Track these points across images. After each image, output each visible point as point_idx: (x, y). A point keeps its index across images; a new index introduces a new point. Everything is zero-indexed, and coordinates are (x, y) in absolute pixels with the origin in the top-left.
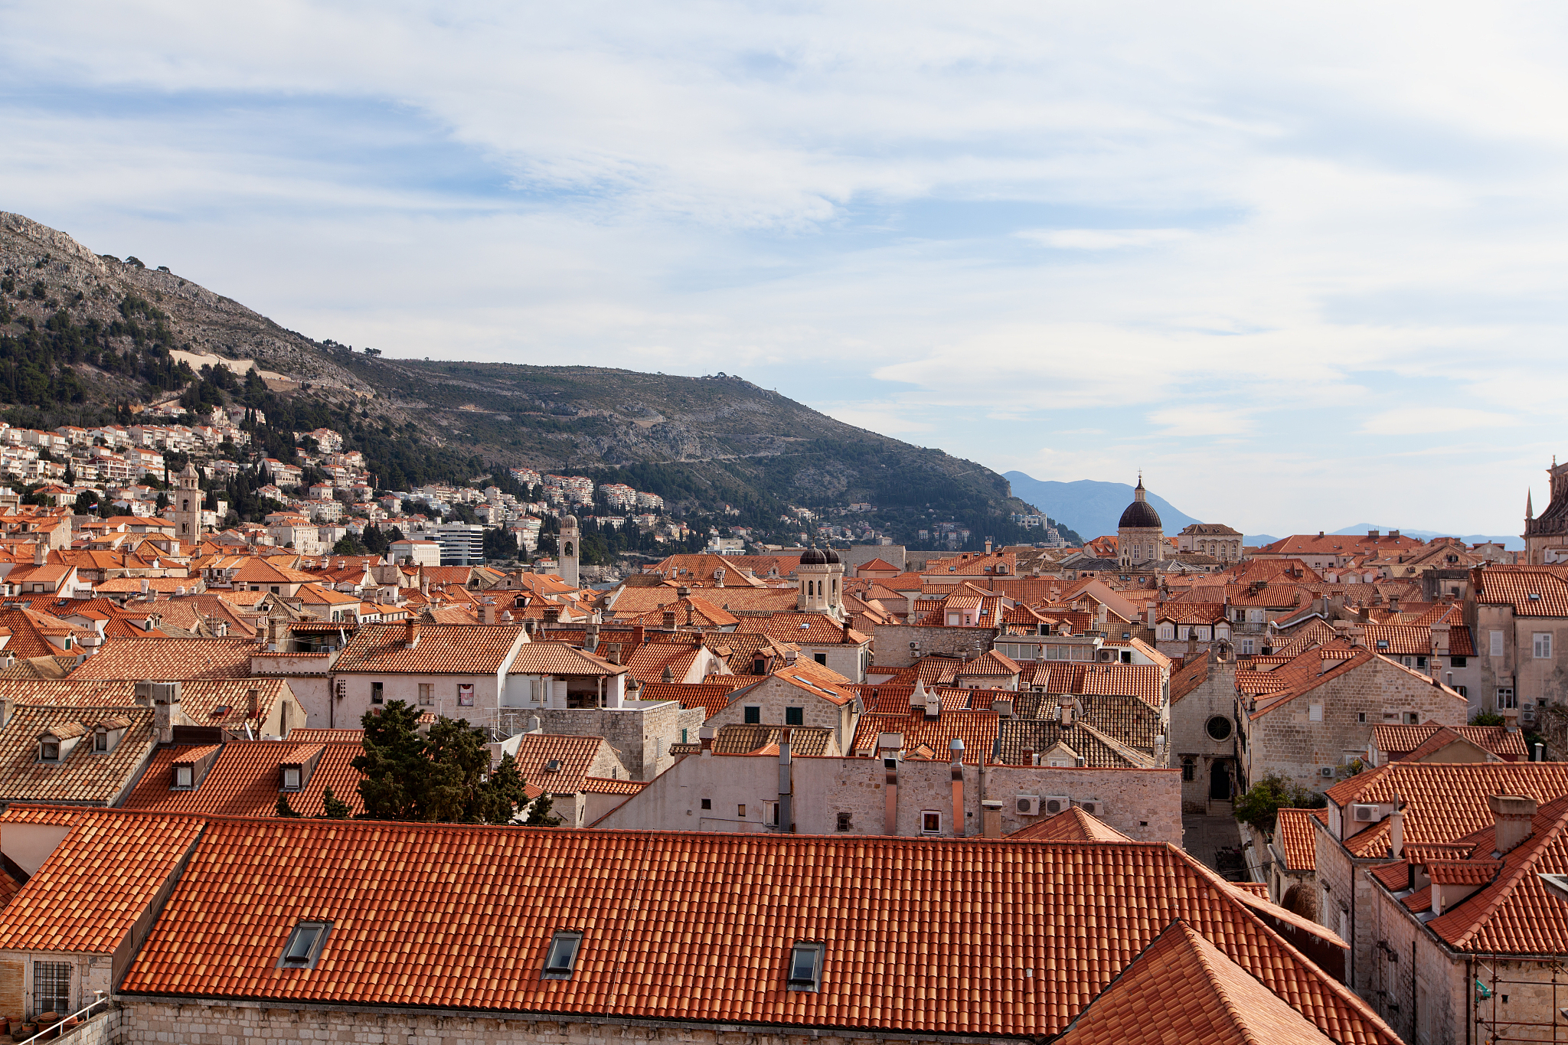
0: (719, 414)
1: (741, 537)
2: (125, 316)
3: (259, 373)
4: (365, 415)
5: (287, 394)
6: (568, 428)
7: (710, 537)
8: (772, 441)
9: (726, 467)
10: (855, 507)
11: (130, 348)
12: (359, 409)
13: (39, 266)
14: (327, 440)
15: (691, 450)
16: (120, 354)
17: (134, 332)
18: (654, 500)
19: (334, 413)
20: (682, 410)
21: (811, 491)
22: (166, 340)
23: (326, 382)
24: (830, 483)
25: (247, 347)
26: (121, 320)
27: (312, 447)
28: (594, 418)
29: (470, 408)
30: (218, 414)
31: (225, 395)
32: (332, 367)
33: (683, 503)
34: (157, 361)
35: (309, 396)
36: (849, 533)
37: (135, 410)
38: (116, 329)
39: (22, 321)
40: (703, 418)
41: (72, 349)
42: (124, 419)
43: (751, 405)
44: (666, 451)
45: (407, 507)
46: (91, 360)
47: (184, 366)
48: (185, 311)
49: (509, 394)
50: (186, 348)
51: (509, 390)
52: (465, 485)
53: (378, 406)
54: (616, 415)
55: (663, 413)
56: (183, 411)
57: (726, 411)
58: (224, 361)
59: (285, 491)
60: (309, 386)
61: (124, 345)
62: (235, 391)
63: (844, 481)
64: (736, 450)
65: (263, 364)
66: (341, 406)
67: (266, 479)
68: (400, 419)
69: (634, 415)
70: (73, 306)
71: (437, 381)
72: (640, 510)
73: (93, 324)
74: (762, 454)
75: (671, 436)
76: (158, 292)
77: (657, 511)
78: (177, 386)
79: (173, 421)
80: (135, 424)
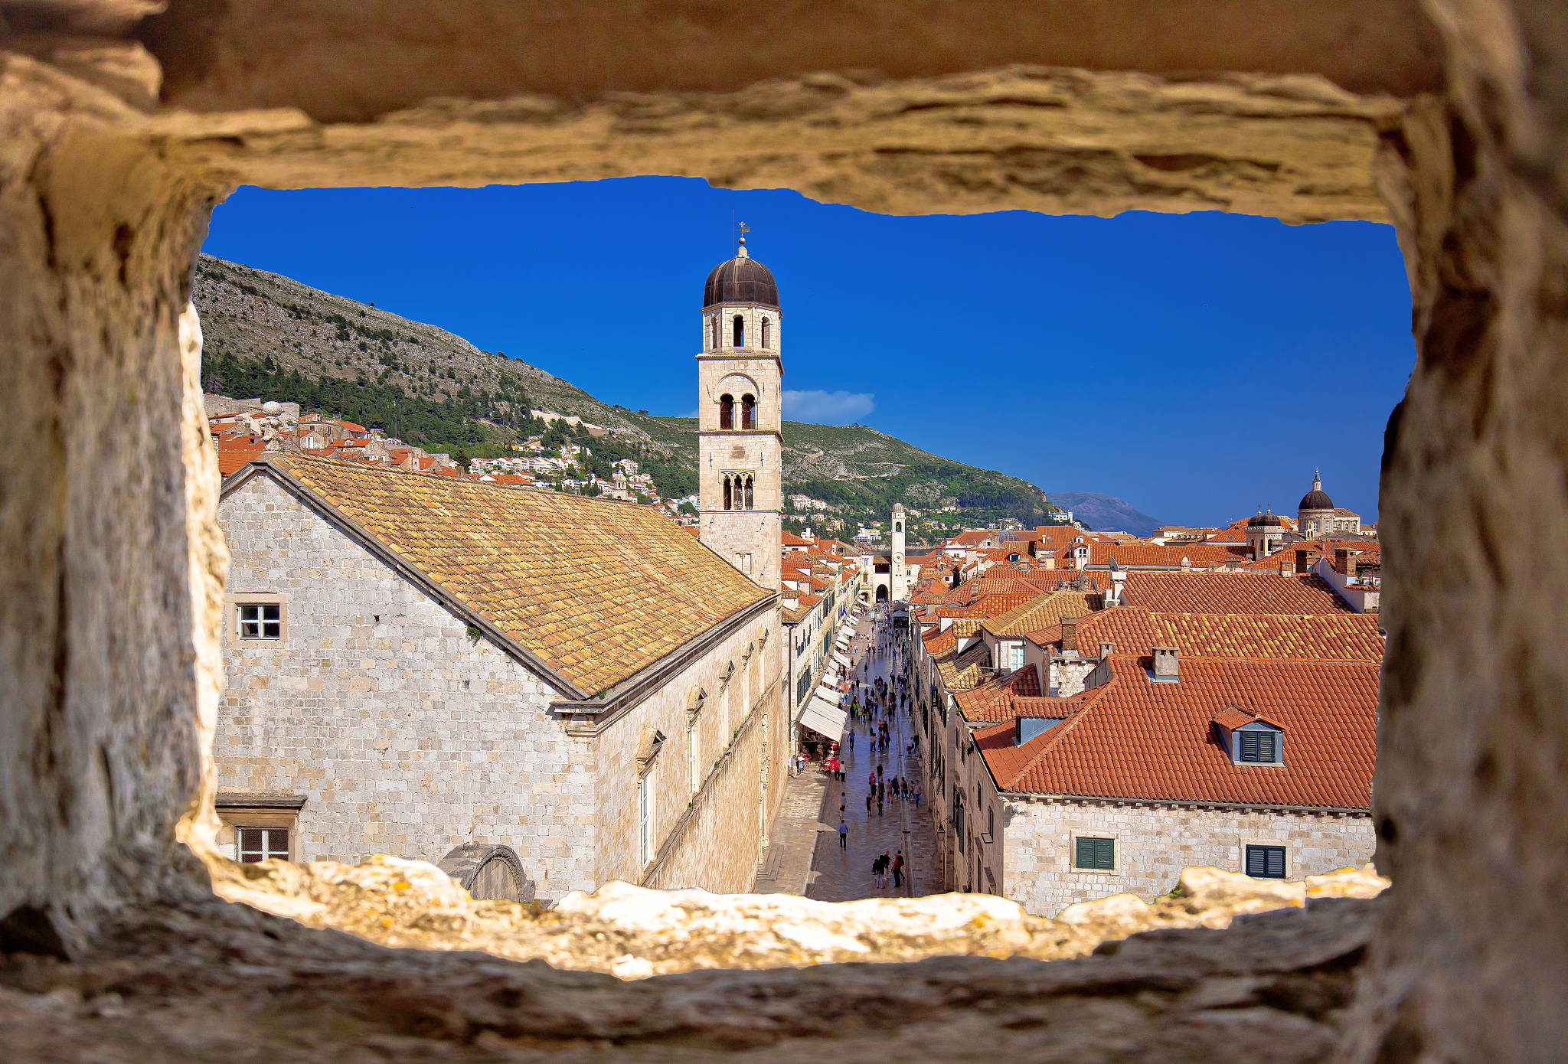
0: (857, 450)
1: (877, 528)
2: (503, 389)
3: (584, 425)
4: (648, 451)
5: (601, 438)
7: (859, 528)
8: (891, 467)
9: (863, 484)
10: (946, 509)
11: (508, 410)
12: (644, 447)
13: (450, 358)
14: (628, 464)
15: (843, 473)
16: (502, 412)
18: (821, 505)
19: (630, 450)
21: (917, 498)
22: (526, 406)
23: (623, 430)
24: (929, 493)
25: (573, 409)
26: (500, 391)
30: (564, 450)
31: (567, 439)
32: (624, 421)
33: (841, 506)
34: (524, 416)
35: (614, 439)
36: (943, 525)
37: (514, 448)
38: (498, 397)
39: (443, 392)
40: (845, 453)
41: (475, 410)
42: (510, 454)
43: (876, 444)
44: (827, 474)
45: (680, 507)
46: (487, 416)
47: (540, 420)
48: (535, 386)
50: (540, 409)
53: (653, 446)
55: (822, 449)
56: (543, 448)
57: (861, 449)
58: (563, 417)
60: (613, 433)
61: (504, 407)
62: (571, 435)
63: (938, 492)
64: (870, 472)
65: (585, 419)
66: (634, 445)
68: (668, 454)
69: (807, 451)
70: (472, 383)
72: (814, 511)
73: (485, 394)
74: (885, 475)
75: (829, 464)
76: (518, 374)
77: (825, 512)
78: (538, 433)
79: (537, 455)
80: (515, 457)
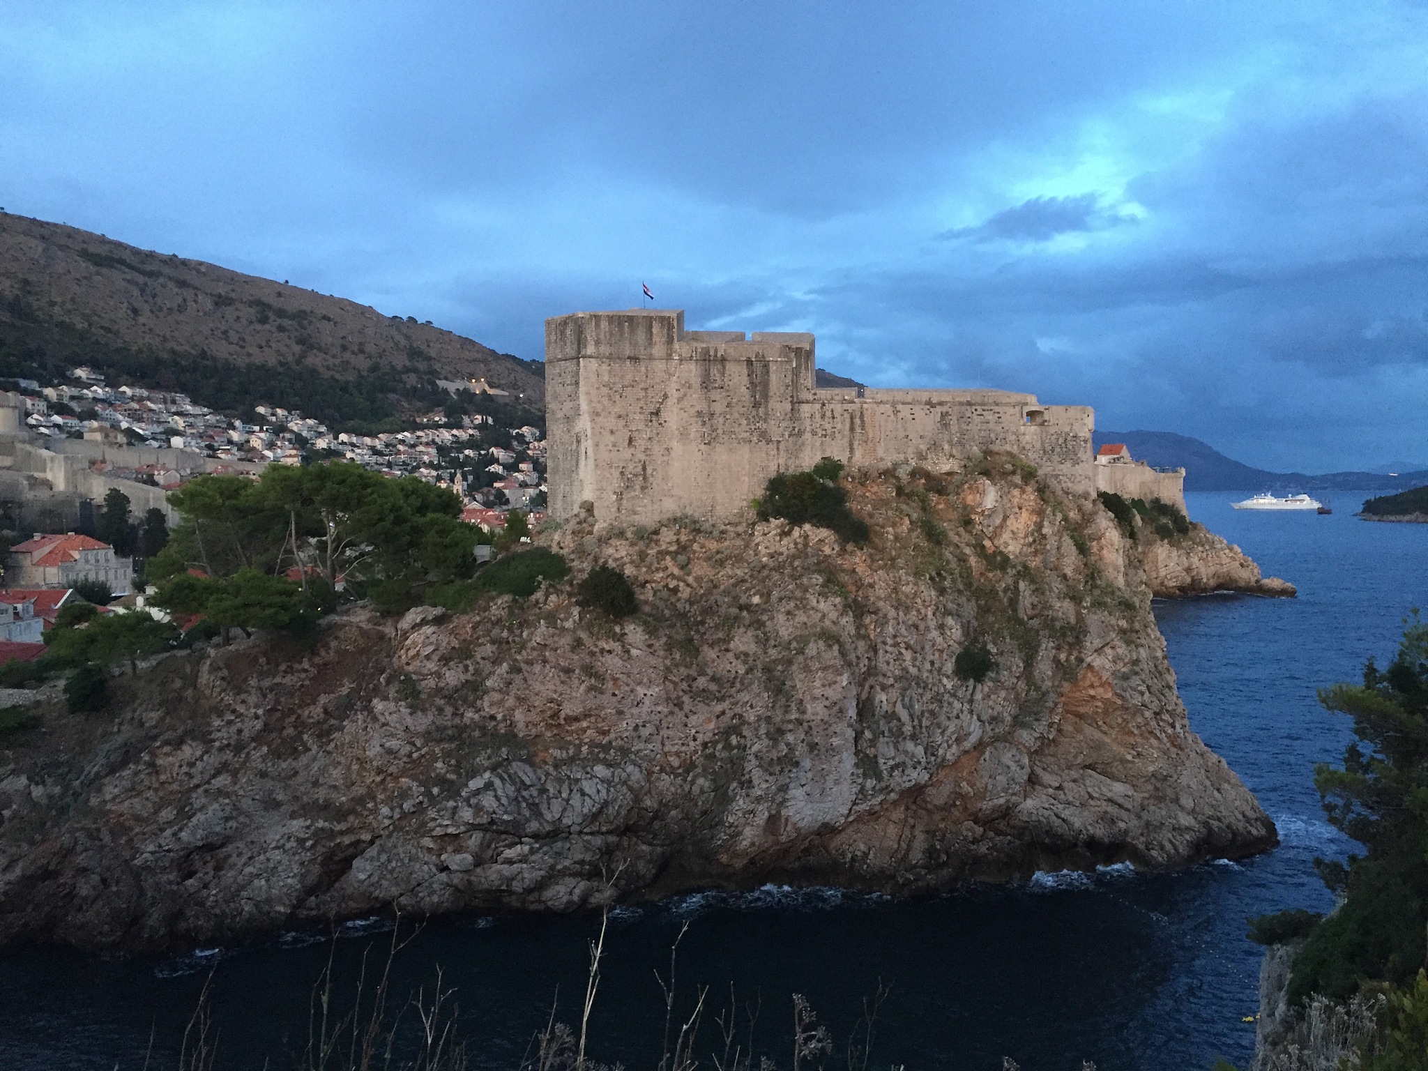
2: (410, 361)
3: (489, 390)
5: (505, 403)
11: (414, 382)
14: (530, 433)
16: (409, 385)
17: (415, 370)
22: (434, 374)
25: (480, 375)
26: (408, 363)
27: (520, 438)
30: (466, 420)
31: (470, 408)
34: (430, 388)
35: (519, 404)
37: (418, 420)
38: (407, 370)
39: (354, 369)
41: (383, 384)
42: (414, 427)
46: (394, 391)
47: (445, 391)
50: (446, 379)
56: (445, 420)
58: (468, 385)
59: (505, 466)
60: (520, 398)
61: (411, 380)
62: (475, 403)
65: (492, 385)
66: (540, 410)
67: (495, 461)
70: (381, 357)
73: (393, 367)
76: (427, 341)
78: (443, 403)
79: (441, 426)
80: (419, 430)
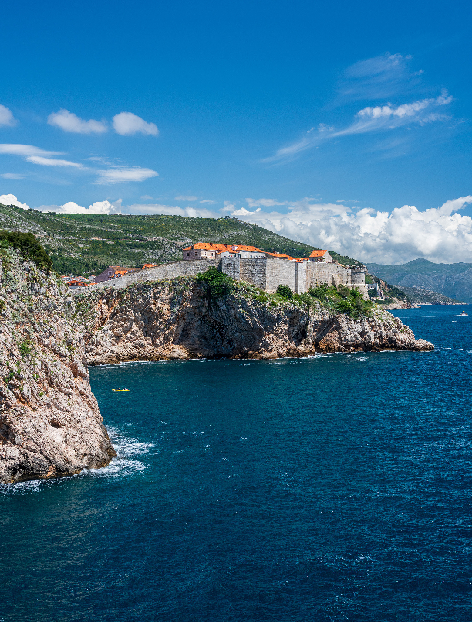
0: (223, 237)
6: (142, 246)
20: (204, 236)
28: (155, 241)
29: (96, 238)
43: (240, 232)
49: (114, 231)
51: (115, 229)
52: (79, 275)
53: (45, 240)
54: (166, 239)
55: (192, 238)
71: (80, 226)
